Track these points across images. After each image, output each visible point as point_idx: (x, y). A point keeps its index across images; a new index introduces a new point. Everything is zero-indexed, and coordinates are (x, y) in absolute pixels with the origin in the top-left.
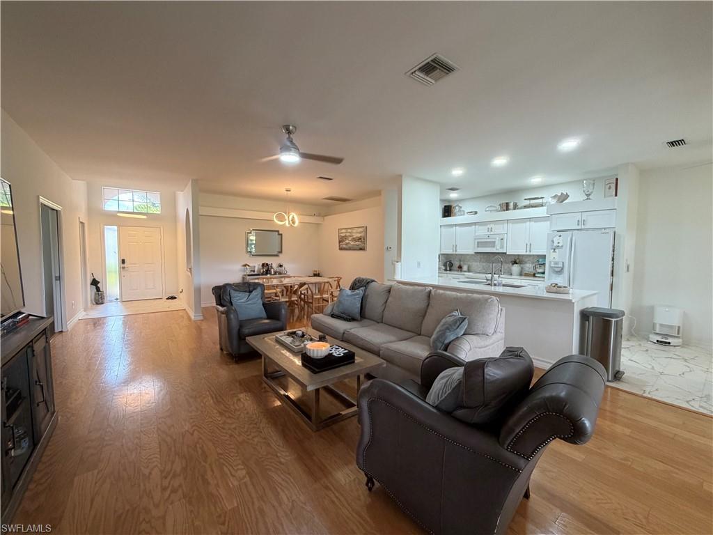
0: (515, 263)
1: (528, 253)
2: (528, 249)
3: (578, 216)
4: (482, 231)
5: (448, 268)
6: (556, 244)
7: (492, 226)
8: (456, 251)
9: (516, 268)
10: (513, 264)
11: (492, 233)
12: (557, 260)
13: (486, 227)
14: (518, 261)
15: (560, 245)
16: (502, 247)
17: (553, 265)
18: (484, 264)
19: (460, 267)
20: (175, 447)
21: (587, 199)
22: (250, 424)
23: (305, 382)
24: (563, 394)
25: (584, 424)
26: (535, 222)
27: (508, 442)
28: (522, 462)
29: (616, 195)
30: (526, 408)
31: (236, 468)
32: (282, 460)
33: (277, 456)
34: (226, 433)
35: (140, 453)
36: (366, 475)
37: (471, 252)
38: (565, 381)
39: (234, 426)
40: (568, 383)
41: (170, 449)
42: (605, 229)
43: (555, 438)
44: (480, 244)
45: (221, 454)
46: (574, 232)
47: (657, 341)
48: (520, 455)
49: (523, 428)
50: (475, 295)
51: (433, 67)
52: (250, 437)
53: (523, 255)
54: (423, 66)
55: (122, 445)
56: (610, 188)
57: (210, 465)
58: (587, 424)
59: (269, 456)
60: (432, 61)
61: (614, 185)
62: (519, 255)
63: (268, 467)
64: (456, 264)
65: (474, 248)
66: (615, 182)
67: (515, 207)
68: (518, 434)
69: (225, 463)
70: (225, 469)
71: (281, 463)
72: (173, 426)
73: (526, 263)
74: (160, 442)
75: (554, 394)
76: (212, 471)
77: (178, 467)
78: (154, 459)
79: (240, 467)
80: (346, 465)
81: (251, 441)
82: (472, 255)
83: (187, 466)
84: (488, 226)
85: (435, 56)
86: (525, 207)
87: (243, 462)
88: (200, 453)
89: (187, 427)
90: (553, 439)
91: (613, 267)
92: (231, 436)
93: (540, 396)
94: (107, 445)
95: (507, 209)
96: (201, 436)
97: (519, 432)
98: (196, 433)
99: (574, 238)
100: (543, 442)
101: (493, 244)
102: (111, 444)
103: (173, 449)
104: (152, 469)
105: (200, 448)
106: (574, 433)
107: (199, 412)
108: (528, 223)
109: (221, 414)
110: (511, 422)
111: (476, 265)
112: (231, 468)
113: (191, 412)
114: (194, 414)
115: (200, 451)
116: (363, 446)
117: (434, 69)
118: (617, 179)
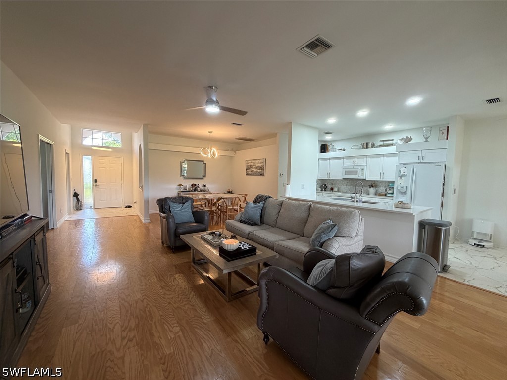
0: (372, 186)
1: (381, 180)
2: (382, 177)
3: (419, 154)
4: (348, 163)
5: (323, 189)
6: (402, 173)
7: (356, 159)
8: (329, 177)
9: (372, 190)
10: (370, 187)
11: (356, 165)
12: (403, 184)
13: (351, 161)
14: (374, 185)
15: (405, 174)
16: (363, 175)
17: (399, 188)
18: (349, 187)
19: (332, 189)
20: (131, 310)
21: (426, 141)
22: (182, 296)
23: (222, 267)
24: (406, 280)
25: (422, 301)
26: (387, 157)
27: (366, 313)
28: (376, 327)
29: (447, 139)
30: (379, 289)
31: (173, 326)
32: (205, 321)
33: (201, 318)
34: (166, 301)
35: (107, 313)
36: (264, 333)
37: (340, 178)
38: (408, 271)
39: (171, 296)
40: (410, 272)
41: (127, 311)
42: (438, 163)
43: (400, 311)
44: (347, 173)
45: (162, 315)
46: (415, 165)
47: (475, 244)
48: (375, 323)
49: (377, 303)
50: (343, 209)
51: (317, 45)
52: (183, 304)
53: (378, 181)
54: (309, 44)
55: (95, 307)
56: (443, 133)
57: (155, 323)
58: (424, 301)
59: (196, 318)
60: (316, 40)
61: (446, 131)
62: (374, 181)
63: (195, 326)
64: (329, 186)
65: (343, 175)
66: (446, 129)
67: (373, 146)
68: (373, 307)
69: (165, 322)
70: (165, 325)
71: (204, 323)
72: (129, 295)
73: (380, 186)
74: (120, 306)
75: (400, 280)
76: (156, 327)
77: (133, 323)
78: (116, 318)
79: (175, 325)
80: (250, 326)
81: (184, 308)
82: (341, 180)
83: (139, 322)
84: (353, 160)
85: (318, 37)
86: (380, 146)
87: (177, 322)
88: (148, 315)
89: (139, 296)
90: (399, 312)
91: (443, 190)
92: (169, 303)
93: (391, 281)
94: (84, 307)
95: (367, 148)
96: (149, 303)
97: (375, 306)
98: (145, 301)
99: (415, 169)
100: (391, 314)
101: (356, 172)
102: (87, 307)
103: (129, 312)
104: (116, 324)
105: (148, 311)
106: (415, 307)
107: (147, 286)
108: (382, 158)
109: (162, 288)
110: (369, 298)
111: (343, 187)
112: (169, 325)
113: (142, 286)
114: (144, 287)
115: (148, 314)
116: (262, 313)
117: (317, 46)
118: (448, 127)
